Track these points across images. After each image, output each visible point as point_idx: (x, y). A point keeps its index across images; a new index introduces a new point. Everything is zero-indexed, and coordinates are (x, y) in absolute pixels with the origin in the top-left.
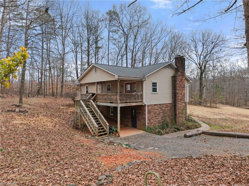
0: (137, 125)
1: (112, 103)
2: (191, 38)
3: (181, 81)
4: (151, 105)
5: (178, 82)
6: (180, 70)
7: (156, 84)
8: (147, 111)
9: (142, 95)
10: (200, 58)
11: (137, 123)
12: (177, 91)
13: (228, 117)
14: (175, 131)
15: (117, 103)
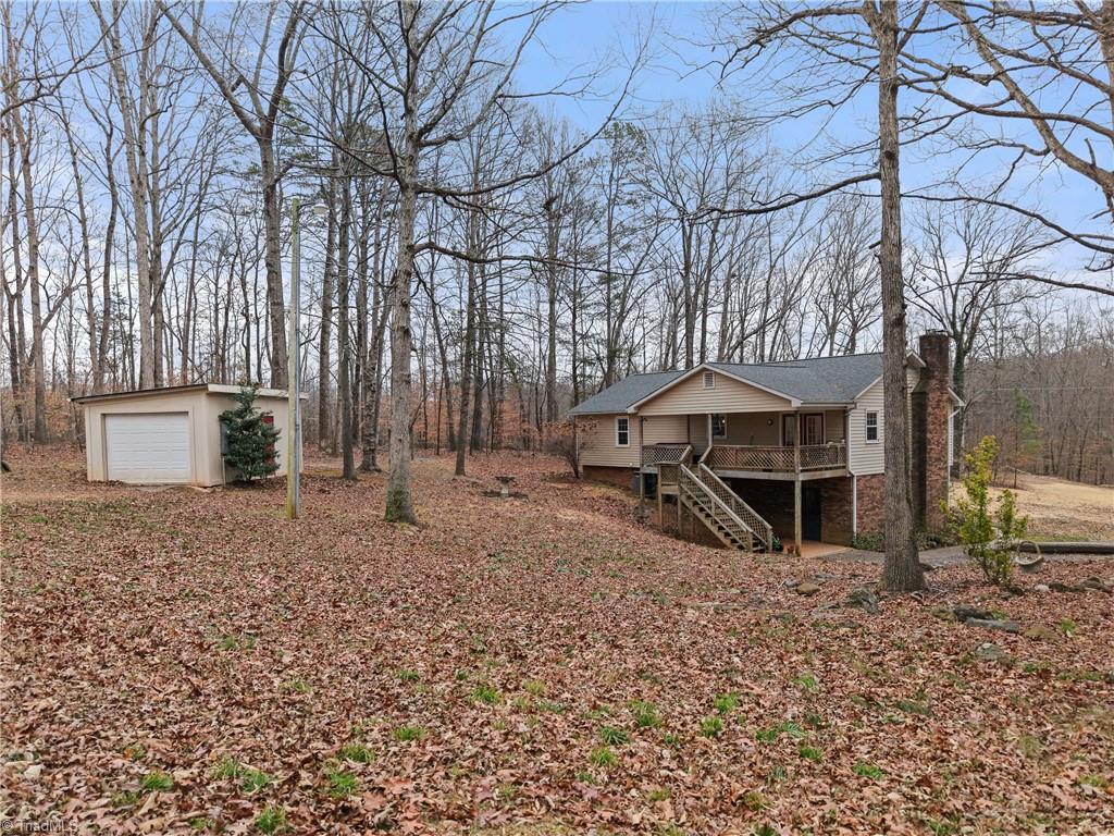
0: (822, 532)
1: (770, 471)
2: (919, 219)
3: (938, 406)
4: (864, 476)
5: (930, 410)
6: (936, 373)
7: (875, 415)
8: (855, 492)
9: (844, 450)
10: (955, 298)
11: (823, 528)
12: (929, 436)
13: (1069, 516)
14: (933, 547)
15: (794, 471)
